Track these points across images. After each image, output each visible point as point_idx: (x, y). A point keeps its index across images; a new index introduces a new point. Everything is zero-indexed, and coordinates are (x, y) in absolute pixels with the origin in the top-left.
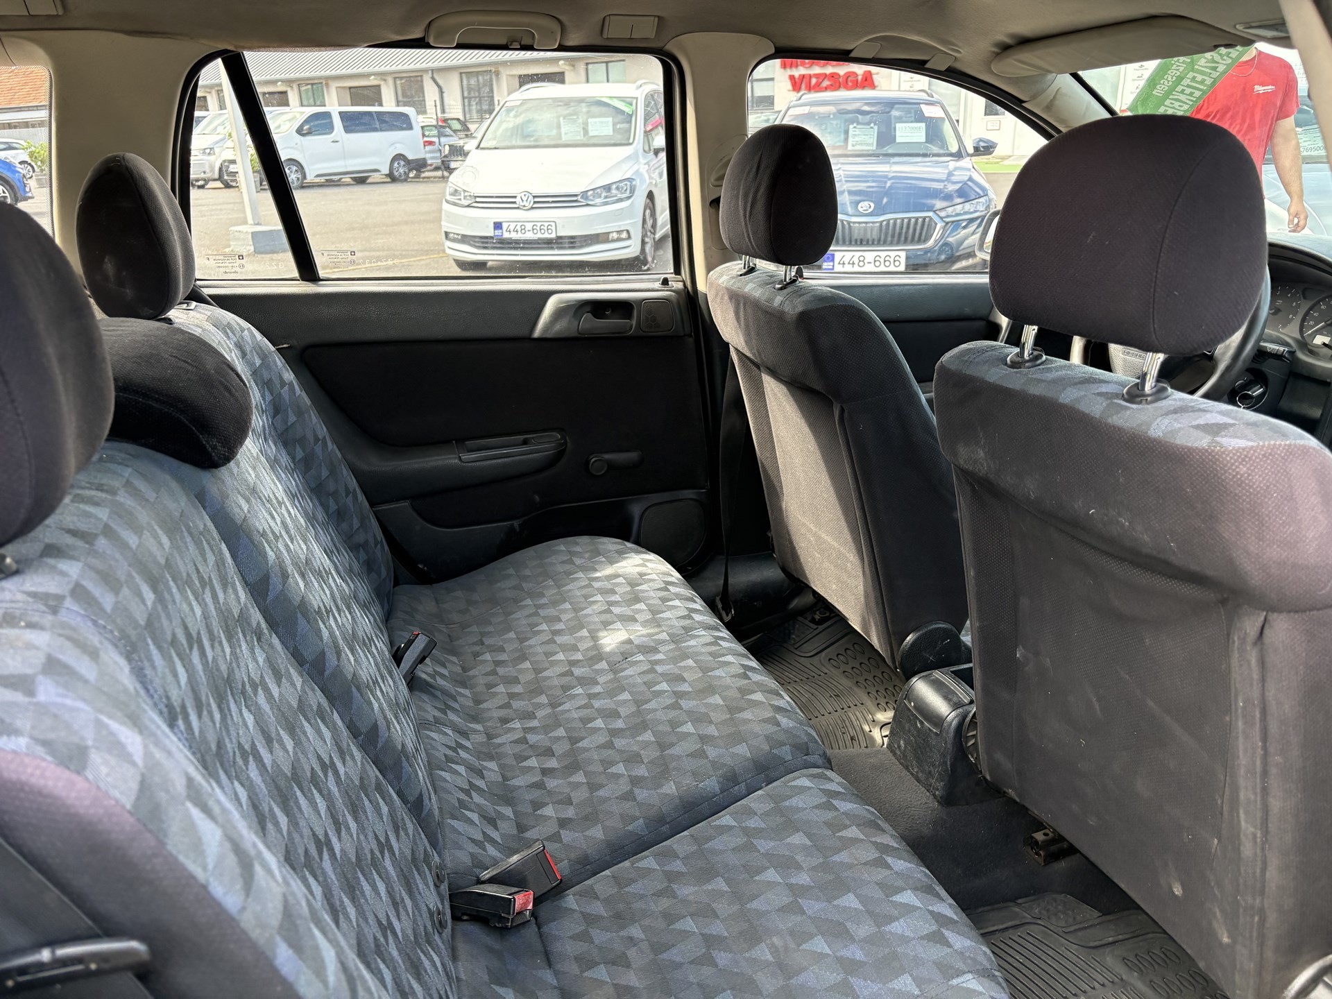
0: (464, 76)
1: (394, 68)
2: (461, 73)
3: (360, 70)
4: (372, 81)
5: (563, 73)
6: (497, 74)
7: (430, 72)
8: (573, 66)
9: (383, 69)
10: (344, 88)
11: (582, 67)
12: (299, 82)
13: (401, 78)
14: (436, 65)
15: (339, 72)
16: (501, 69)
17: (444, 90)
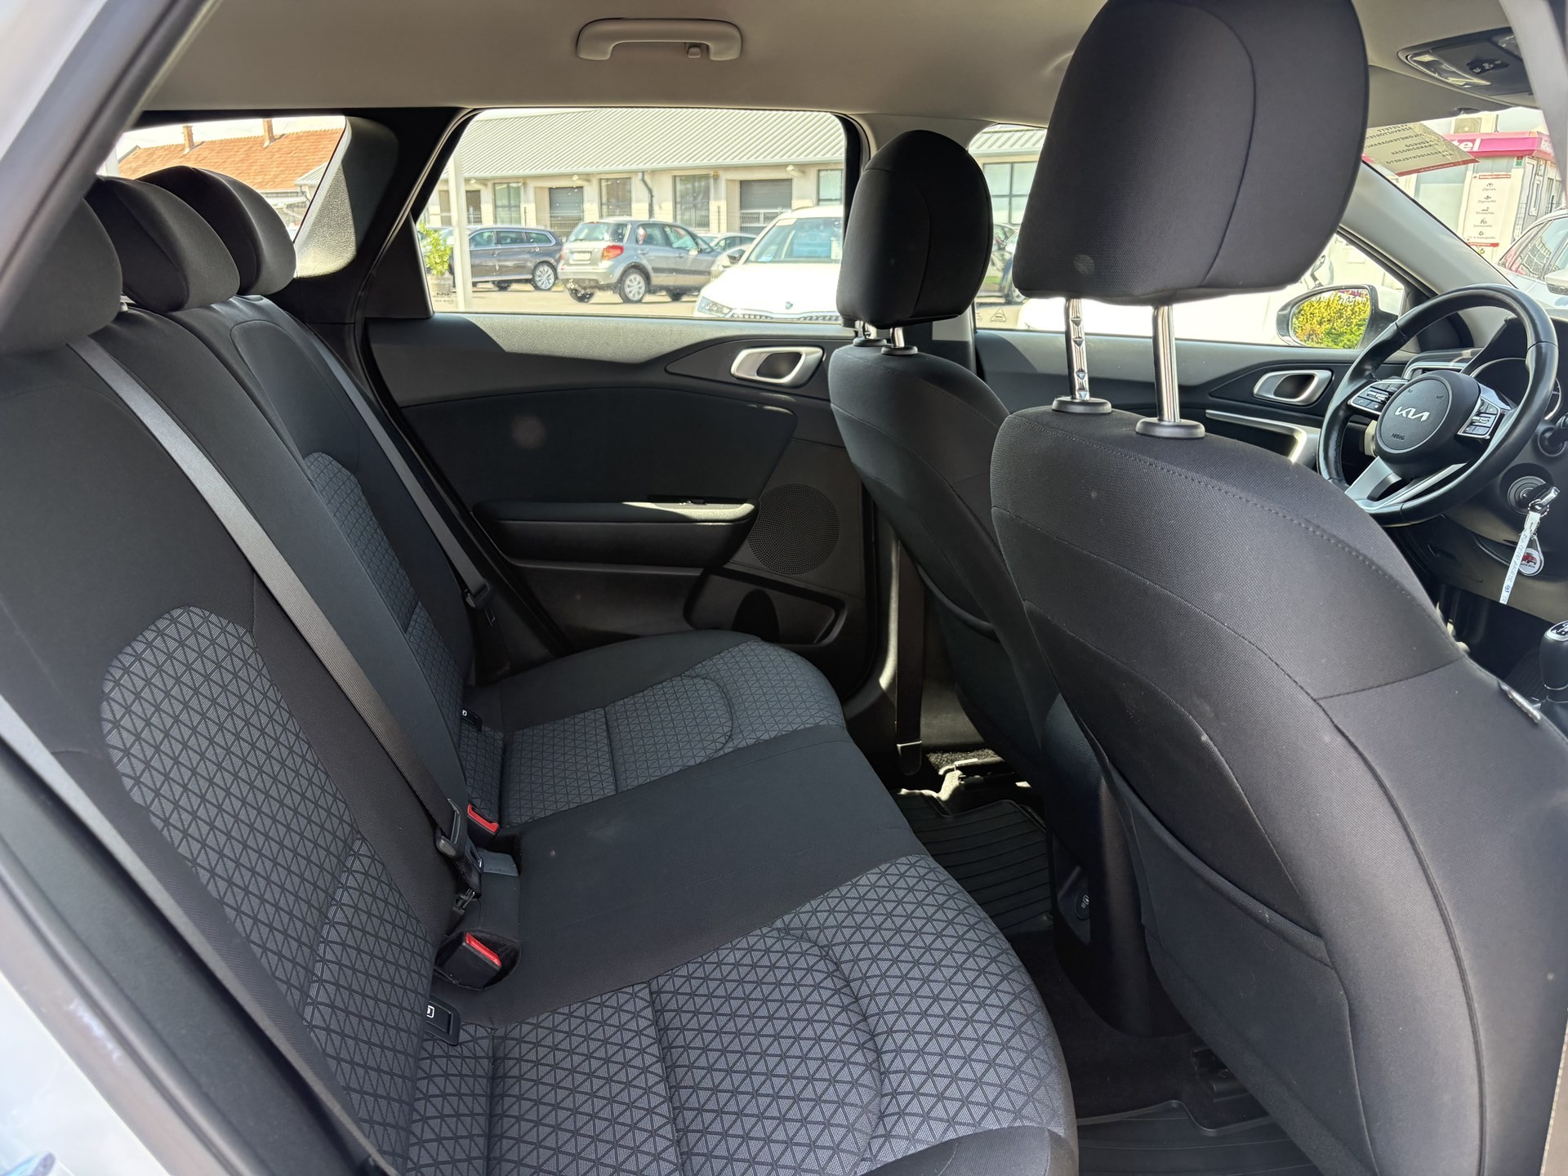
0: (678, 179)
1: (601, 168)
2: (675, 177)
3: (563, 170)
4: (576, 182)
5: (790, 180)
6: (716, 178)
7: (640, 175)
8: (803, 172)
9: (588, 169)
10: (542, 188)
11: (813, 173)
12: (495, 182)
13: (607, 180)
14: (648, 166)
15: (538, 172)
16: (721, 173)
17: (654, 193)
